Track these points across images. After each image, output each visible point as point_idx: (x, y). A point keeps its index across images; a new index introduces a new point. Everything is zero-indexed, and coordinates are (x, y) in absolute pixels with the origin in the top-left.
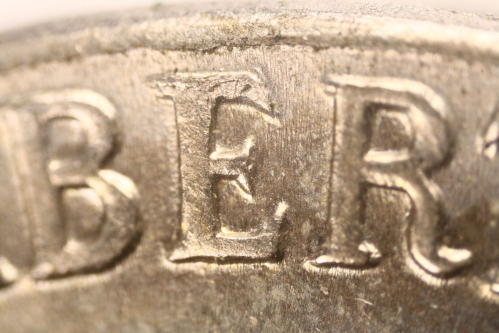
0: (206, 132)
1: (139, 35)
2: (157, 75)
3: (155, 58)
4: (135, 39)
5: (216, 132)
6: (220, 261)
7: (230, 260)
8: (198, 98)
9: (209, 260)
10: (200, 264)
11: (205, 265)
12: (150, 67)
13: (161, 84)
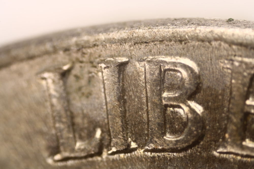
0: (246, 89)
1: (219, 34)
2: (225, 56)
3: (225, 48)
4: (216, 36)
5: (251, 90)
6: (242, 156)
7: (247, 156)
8: (244, 71)
9: (237, 155)
10: (232, 156)
11: (234, 156)
12: (222, 52)
13: (226, 62)
